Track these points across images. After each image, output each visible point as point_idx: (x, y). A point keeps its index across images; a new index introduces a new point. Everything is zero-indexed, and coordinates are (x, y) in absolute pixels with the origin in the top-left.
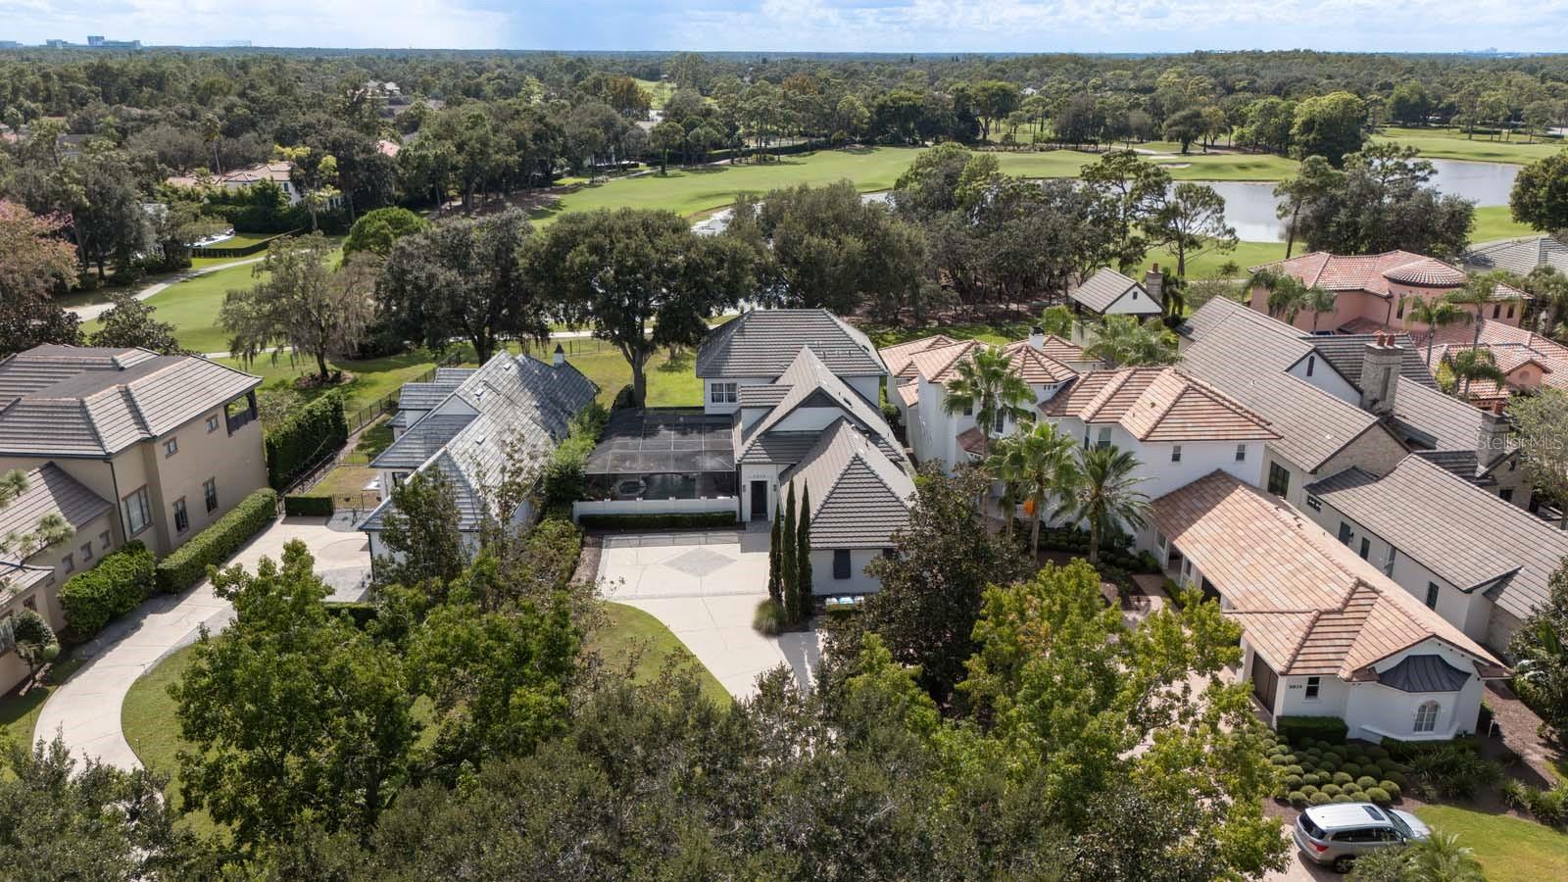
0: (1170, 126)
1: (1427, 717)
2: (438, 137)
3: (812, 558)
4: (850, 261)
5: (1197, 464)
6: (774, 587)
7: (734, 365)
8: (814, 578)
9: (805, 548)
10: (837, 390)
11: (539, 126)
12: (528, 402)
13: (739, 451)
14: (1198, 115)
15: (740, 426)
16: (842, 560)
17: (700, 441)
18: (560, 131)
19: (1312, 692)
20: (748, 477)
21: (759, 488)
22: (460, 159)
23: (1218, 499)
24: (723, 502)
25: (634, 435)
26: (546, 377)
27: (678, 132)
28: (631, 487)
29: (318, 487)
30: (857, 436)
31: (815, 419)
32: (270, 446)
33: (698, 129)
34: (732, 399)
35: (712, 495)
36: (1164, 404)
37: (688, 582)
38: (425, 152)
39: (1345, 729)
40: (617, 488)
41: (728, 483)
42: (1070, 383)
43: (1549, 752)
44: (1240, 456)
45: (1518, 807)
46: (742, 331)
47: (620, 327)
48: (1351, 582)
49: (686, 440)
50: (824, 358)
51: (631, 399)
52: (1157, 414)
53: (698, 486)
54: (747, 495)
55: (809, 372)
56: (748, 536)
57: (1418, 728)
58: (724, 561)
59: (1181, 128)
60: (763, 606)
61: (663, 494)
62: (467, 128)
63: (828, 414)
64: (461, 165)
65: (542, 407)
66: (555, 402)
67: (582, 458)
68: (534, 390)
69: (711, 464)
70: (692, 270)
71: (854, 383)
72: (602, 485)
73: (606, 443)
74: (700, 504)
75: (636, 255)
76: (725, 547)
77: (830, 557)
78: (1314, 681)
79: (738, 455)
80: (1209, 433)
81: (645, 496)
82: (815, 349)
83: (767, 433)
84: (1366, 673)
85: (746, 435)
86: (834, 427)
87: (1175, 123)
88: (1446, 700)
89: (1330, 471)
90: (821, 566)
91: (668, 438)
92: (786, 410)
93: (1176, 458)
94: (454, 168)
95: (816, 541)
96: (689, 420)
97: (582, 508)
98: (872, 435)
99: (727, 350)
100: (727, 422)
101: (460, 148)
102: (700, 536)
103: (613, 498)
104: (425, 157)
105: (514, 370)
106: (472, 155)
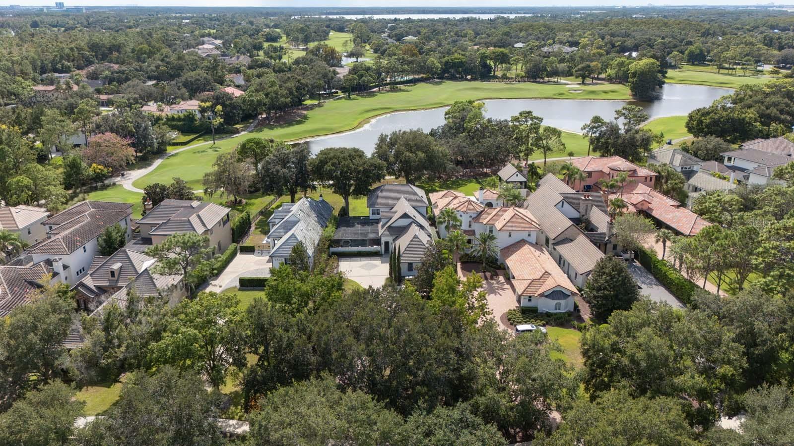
0: (576, 71)
1: (558, 306)
2: (257, 91)
3: (401, 265)
4: (420, 161)
5: (516, 237)
6: (390, 274)
7: (379, 203)
8: (402, 271)
9: (399, 262)
10: (412, 212)
11: (298, 84)
12: (313, 215)
13: (381, 231)
14: (589, 66)
15: (381, 224)
16: (410, 265)
17: (368, 228)
18: (307, 86)
19: (530, 300)
20: (383, 240)
21: (387, 244)
22: (266, 101)
23: (520, 247)
24: (375, 248)
25: (347, 227)
26: (317, 206)
27: (356, 79)
28: (347, 243)
29: (247, 242)
30: (417, 228)
31: (404, 222)
32: (232, 229)
33: (364, 78)
34: (378, 214)
35: (372, 246)
36: (507, 220)
37: (364, 272)
38: (252, 98)
39: (537, 310)
40: (342, 243)
41: (377, 242)
42: (482, 211)
43: (591, 316)
44: (529, 235)
45: (574, 328)
46: (381, 192)
47: (342, 189)
48: (544, 271)
49: (363, 228)
50: (408, 201)
51: (344, 211)
52: (506, 221)
53: (368, 242)
54: (383, 246)
55: (404, 206)
56: (383, 258)
57: (556, 309)
58: (376, 266)
59: (581, 72)
60: (387, 279)
61: (357, 245)
62: (269, 87)
63: (409, 220)
64: (268, 103)
65: (317, 217)
66: (321, 215)
67: (332, 234)
68: (315, 211)
69: (372, 236)
70: (366, 171)
71: (418, 209)
72: (337, 243)
73: (339, 229)
74: (369, 248)
75: (347, 166)
76: (376, 262)
77: (407, 265)
78: (530, 297)
79: (380, 234)
80: (519, 229)
81: (351, 246)
82: (405, 198)
83: (389, 227)
84: (542, 295)
85: (383, 226)
86: (410, 224)
87: (579, 70)
88: (563, 302)
89: (559, 239)
90: (404, 268)
91: (358, 227)
92: (395, 220)
93: (510, 236)
94: (265, 105)
95: (403, 260)
96: (365, 221)
97: (332, 250)
98: (422, 227)
99: (377, 198)
100: (377, 221)
101: (267, 95)
102: (369, 258)
103: (342, 246)
104: (253, 100)
105: (308, 205)
106: (272, 99)
